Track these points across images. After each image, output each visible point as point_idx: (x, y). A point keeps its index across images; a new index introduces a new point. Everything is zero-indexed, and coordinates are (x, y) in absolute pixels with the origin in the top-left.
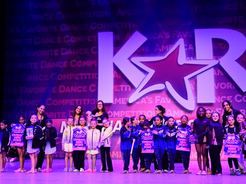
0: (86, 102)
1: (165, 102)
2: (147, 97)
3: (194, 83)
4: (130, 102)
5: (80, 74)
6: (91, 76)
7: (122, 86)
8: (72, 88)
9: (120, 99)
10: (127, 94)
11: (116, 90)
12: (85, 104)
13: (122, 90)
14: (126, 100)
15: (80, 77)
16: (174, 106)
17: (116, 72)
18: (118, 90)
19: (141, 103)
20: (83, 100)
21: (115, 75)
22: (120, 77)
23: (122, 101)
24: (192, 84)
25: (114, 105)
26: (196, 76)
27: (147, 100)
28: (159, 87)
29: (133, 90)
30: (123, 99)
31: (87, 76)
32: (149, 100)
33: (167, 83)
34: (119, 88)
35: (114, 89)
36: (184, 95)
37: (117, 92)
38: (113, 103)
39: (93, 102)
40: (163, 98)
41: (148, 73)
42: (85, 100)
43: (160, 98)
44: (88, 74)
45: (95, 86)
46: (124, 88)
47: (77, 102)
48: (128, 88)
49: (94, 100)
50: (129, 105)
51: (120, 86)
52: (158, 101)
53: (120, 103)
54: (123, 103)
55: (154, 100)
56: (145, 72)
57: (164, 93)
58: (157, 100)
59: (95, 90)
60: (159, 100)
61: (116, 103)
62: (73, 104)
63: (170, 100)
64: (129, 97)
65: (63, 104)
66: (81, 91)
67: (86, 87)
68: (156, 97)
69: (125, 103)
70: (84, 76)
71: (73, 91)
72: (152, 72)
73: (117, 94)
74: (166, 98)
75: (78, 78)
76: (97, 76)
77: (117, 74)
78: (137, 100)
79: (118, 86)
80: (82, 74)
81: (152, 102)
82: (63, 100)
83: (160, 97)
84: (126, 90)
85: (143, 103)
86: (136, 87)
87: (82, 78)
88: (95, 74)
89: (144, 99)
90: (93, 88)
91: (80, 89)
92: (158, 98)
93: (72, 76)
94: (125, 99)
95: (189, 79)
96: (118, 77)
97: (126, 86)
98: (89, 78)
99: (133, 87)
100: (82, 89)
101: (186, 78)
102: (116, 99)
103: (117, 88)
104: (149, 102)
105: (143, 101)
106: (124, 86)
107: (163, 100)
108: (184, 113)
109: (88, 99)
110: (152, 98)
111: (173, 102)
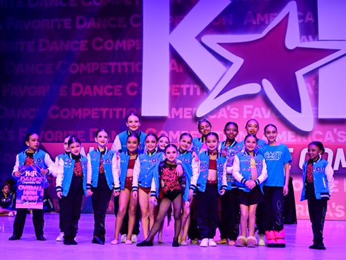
0: (121, 113)
1: (261, 117)
2: (229, 107)
3: (314, 82)
4: (199, 115)
5: (110, 64)
6: (129, 67)
7: (185, 87)
8: (95, 87)
9: (181, 109)
10: (193, 101)
11: (174, 94)
12: (118, 116)
13: (185, 94)
14: (192, 112)
15: (109, 68)
17: (174, 61)
18: (178, 94)
19: (219, 117)
20: (115, 109)
21: (173, 66)
22: (181, 71)
24: (309, 85)
25: (171, 119)
26: (317, 69)
27: (228, 113)
28: (251, 88)
29: (205, 94)
30: (186, 109)
31: (123, 67)
32: (232, 112)
33: (265, 82)
34: (180, 90)
35: (171, 92)
36: (295, 104)
37: (176, 96)
38: (169, 117)
40: (257, 109)
41: (232, 63)
42: (118, 110)
43: (253, 110)
44: (124, 64)
45: (136, 85)
46: (188, 89)
47: (104, 113)
48: (195, 90)
50: (196, 119)
51: (182, 86)
52: (248, 115)
53: (181, 117)
54: (185, 117)
55: (241, 113)
56: (227, 63)
58: (246, 113)
59: (136, 93)
60: (250, 112)
61: (173, 117)
62: (98, 117)
63: (269, 112)
64: (197, 107)
65: (80, 117)
66: (111, 93)
67: (121, 86)
68: (246, 107)
69: (190, 117)
70: (116, 67)
71: (97, 94)
72: (238, 62)
73: (175, 101)
74: (263, 109)
75: (107, 71)
76: (141, 67)
77: (175, 64)
78: (212, 113)
79: (178, 86)
80: (113, 64)
81: (237, 116)
82: (80, 110)
83: (251, 106)
84: (191, 93)
85: (222, 118)
86: (210, 88)
87: (113, 71)
88: (138, 64)
89: (223, 110)
90: (132, 89)
91: (109, 90)
92: (248, 109)
93: (95, 66)
94: (190, 109)
95: (303, 75)
96: (177, 71)
97: (192, 86)
98: (126, 71)
99: (204, 89)
100: (112, 90)
101: (299, 74)
102: (174, 109)
103: (177, 90)
104: (232, 117)
105: (223, 113)
106: (188, 86)
107: (257, 113)
108: (293, 136)
109: (125, 109)
110: (237, 110)
111: (274, 116)
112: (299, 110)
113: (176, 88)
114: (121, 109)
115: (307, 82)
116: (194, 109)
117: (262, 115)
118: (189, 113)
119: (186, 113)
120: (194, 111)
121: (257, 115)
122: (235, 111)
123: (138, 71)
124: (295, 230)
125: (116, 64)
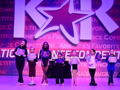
0: (6, 36)
1: (59, 39)
2: (47, 35)
3: (79, 26)
4: (36, 37)
5: (2, 17)
6: (9, 19)
7: (30, 27)
9: (29, 35)
10: (34, 32)
12: (4, 38)
13: (30, 29)
14: (33, 36)
16: (65, 41)
17: (27, 17)
18: (28, 29)
19: (43, 38)
20: (3, 35)
21: (26, 19)
22: (29, 20)
23: (30, 37)
26: (80, 22)
27: (47, 37)
28: (56, 28)
29: (38, 30)
30: (31, 35)
31: (7, 18)
34: (29, 28)
35: (25, 29)
36: (72, 34)
37: (27, 30)
38: (24, 38)
39: (10, 36)
40: (58, 36)
41: (49, 18)
42: (4, 35)
43: (56, 36)
44: (7, 17)
45: (12, 25)
46: (32, 28)
48: (34, 28)
49: (11, 35)
51: (29, 26)
54: (31, 38)
55: (52, 37)
56: (47, 18)
57: (59, 32)
58: (54, 37)
59: (11, 29)
60: (55, 37)
61: (26, 38)
63: (62, 37)
66: (2, 29)
67: (6, 26)
69: (32, 38)
70: (4, 19)
72: (51, 18)
73: (27, 32)
74: (60, 36)
76: (14, 19)
77: (27, 18)
78: (41, 37)
79: (28, 26)
81: (50, 38)
83: (55, 35)
84: (33, 29)
87: (3, 20)
88: (12, 18)
89: (45, 36)
90: (10, 27)
92: (54, 36)
94: (32, 35)
96: (28, 20)
97: (33, 26)
98: (8, 20)
99: (38, 28)
100: (2, 27)
101: (74, 23)
102: (26, 35)
103: (27, 28)
104: (48, 38)
105: (45, 37)
106: (32, 26)
107: (58, 37)
108: (71, 46)
109: (7, 35)
110: (50, 36)
111: (64, 38)
112: (73, 37)
113: (27, 27)
114: (5, 35)
115: (76, 26)
116: (34, 35)
117: (60, 38)
118: (32, 37)
119: (31, 37)
120: (34, 36)
121: (58, 38)
122: (49, 36)
123: (13, 20)
124: (71, 81)
125: (4, 17)
